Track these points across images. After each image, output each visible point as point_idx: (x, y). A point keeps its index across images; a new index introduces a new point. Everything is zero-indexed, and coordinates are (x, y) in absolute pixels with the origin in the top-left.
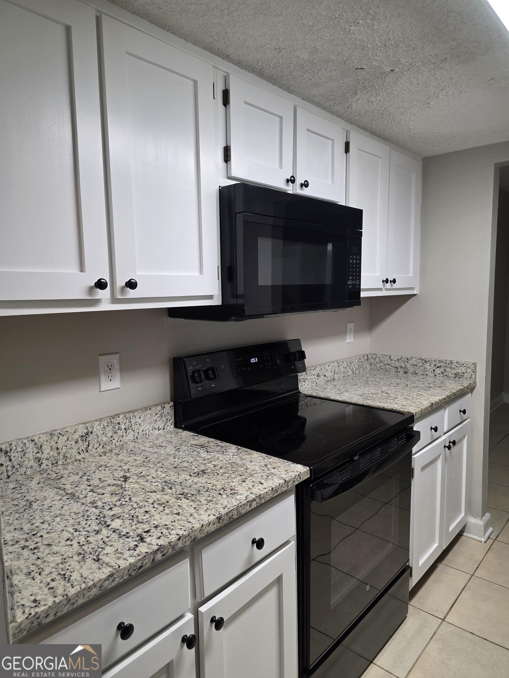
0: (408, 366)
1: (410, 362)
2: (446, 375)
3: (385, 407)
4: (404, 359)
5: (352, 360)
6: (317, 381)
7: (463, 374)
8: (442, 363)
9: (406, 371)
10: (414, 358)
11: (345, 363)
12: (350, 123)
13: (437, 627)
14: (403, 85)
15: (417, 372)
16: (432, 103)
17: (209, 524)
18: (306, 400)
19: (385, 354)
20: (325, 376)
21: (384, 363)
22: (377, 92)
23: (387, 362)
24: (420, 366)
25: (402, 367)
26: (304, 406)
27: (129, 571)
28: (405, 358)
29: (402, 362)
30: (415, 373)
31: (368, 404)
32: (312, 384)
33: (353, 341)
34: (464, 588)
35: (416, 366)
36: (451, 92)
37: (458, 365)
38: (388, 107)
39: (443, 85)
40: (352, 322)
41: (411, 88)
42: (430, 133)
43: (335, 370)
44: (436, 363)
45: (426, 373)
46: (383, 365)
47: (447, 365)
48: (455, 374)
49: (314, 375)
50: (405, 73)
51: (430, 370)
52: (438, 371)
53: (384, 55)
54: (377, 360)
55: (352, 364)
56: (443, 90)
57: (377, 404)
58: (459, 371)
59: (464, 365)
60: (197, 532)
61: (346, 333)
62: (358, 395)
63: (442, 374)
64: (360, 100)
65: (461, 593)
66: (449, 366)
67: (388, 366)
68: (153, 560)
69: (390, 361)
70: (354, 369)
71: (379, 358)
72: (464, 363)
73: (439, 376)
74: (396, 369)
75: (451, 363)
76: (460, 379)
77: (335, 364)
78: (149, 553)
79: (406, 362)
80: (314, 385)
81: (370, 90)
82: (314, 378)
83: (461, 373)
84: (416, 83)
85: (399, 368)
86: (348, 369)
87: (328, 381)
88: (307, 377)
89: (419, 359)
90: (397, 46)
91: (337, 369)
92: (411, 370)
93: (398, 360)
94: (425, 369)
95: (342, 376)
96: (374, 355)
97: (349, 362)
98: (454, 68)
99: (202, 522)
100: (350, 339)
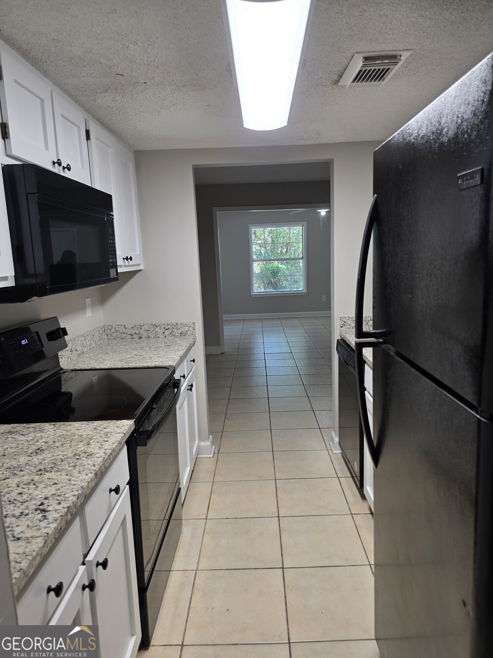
0: (142, 332)
1: (143, 328)
2: (174, 335)
3: (149, 366)
4: (137, 326)
5: (94, 332)
6: (71, 356)
7: (186, 333)
8: (170, 326)
9: (140, 336)
10: (146, 325)
11: (90, 336)
12: (87, 112)
13: (204, 525)
14: (147, 94)
15: (150, 335)
16: (162, 112)
17: (92, 480)
18: (65, 376)
19: (119, 324)
20: (76, 350)
21: (120, 332)
22: (125, 95)
23: (122, 331)
24: (152, 331)
25: (137, 333)
26: (64, 381)
27: (55, 535)
28: (139, 325)
29: (136, 329)
30: (148, 337)
31: (134, 366)
32: (68, 360)
33: (91, 315)
34: (211, 493)
35: (149, 331)
36: (179, 108)
37: (182, 326)
38: (127, 107)
39: (176, 102)
40: (89, 298)
41: (153, 98)
42: (150, 133)
43: (83, 344)
44: (165, 326)
45: (157, 336)
46: (119, 334)
47: (173, 326)
48: (181, 333)
49: (68, 351)
50: (154, 87)
51: (161, 333)
52: (167, 333)
53: (145, 70)
54: (113, 330)
55: (94, 336)
56: (174, 105)
57: (141, 365)
58: (183, 330)
59: (187, 325)
60: (86, 489)
61: (85, 308)
62: (118, 361)
63: (171, 334)
64: (107, 97)
65: (211, 496)
66: (175, 327)
67: (123, 334)
68: (67, 521)
69: (125, 330)
70: (97, 341)
71: (115, 328)
72: (186, 323)
73: (169, 336)
74: (131, 336)
75: (177, 325)
76: (185, 336)
77: (83, 338)
78: (63, 515)
79: (139, 329)
80: (69, 360)
81: (120, 91)
82: (69, 354)
83: (185, 331)
84: (158, 96)
85: (134, 335)
86: (92, 341)
87: (79, 355)
88: (63, 353)
89: (150, 325)
90: (158, 67)
91: (84, 342)
92: (145, 335)
93: (132, 328)
94: (156, 333)
95: (89, 348)
96: (110, 326)
97: (92, 335)
98: (188, 92)
99: (86, 481)
100: (89, 313)
